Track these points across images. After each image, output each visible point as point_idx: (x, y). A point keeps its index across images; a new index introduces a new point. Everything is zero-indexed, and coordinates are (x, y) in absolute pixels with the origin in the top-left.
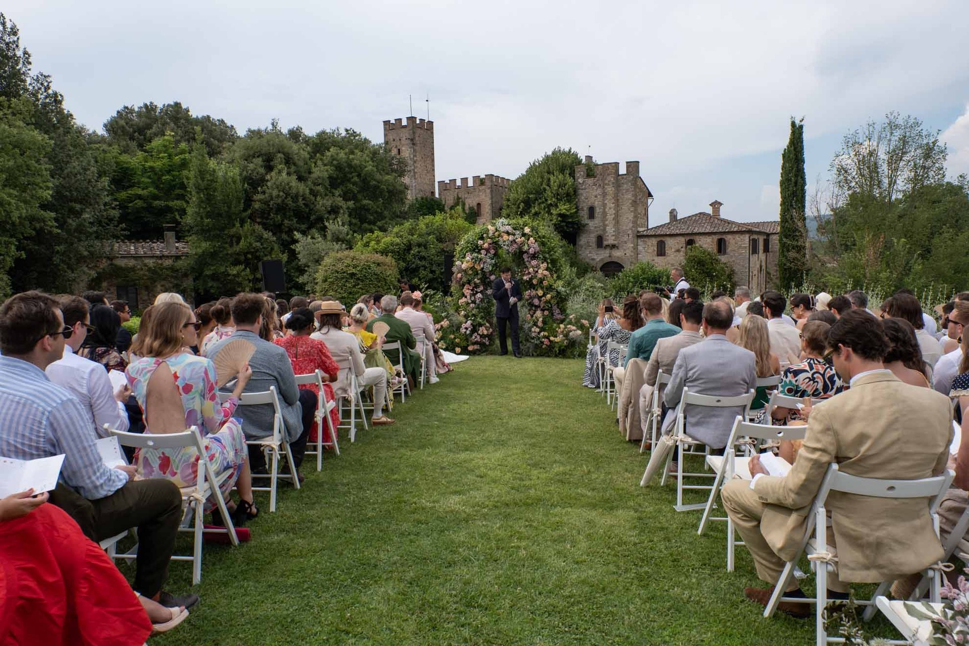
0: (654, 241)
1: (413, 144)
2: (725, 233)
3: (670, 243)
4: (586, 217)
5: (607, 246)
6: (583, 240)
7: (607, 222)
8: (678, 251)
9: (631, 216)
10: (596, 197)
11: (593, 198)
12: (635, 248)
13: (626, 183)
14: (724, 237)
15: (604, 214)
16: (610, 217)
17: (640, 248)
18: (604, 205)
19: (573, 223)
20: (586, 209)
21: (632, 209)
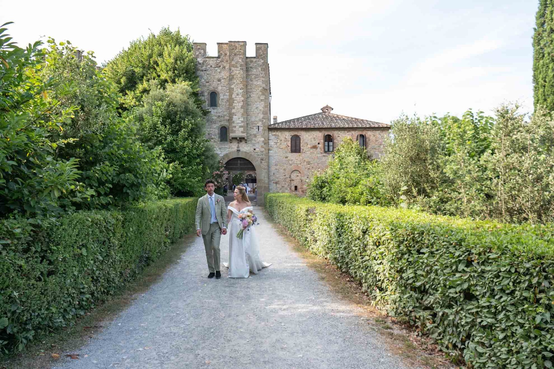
0: (288, 135)
2: (365, 128)
3: (307, 138)
4: (208, 103)
5: (235, 138)
7: (233, 111)
8: (315, 147)
10: (219, 80)
11: (216, 82)
12: (266, 142)
13: (256, 68)
14: (365, 133)
15: (231, 101)
16: (238, 105)
17: (272, 143)
18: (231, 90)
20: (206, 94)
21: (262, 97)
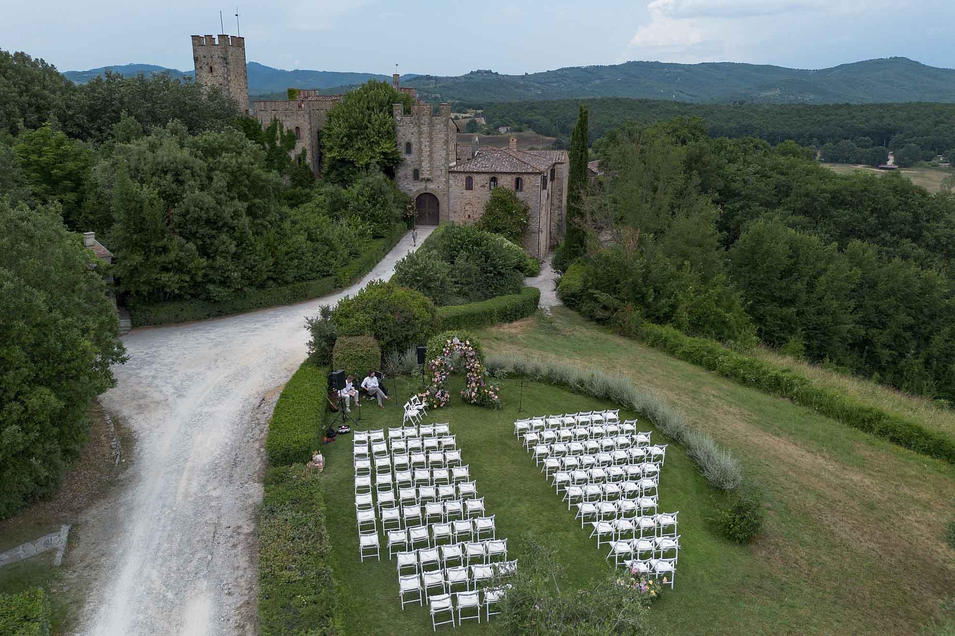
0: (463, 177)
1: (226, 63)
2: (522, 173)
3: (477, 178)
4: (403, 151)
5: (423, 179)
6: (401, 173)
7: (423, 158)
8: (483, 186)
9: (444, 153)
10: (412, 134)
11: (410, 135)
12: (447, 182)
13: (440, 124)
14: (521, 177)
15: (420, 150)
16: (426, 154)
17: (451, 183)
18: (421, 143)
19: (393, 159)
20: (403, 144)
21: (445, 147)
